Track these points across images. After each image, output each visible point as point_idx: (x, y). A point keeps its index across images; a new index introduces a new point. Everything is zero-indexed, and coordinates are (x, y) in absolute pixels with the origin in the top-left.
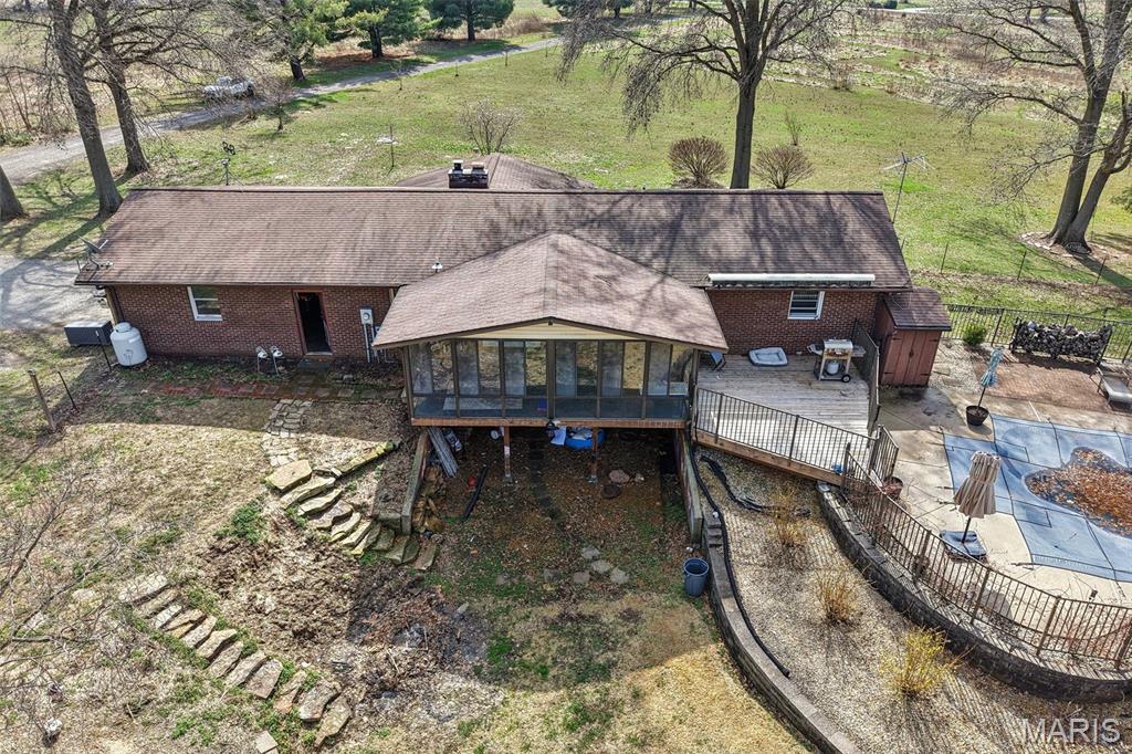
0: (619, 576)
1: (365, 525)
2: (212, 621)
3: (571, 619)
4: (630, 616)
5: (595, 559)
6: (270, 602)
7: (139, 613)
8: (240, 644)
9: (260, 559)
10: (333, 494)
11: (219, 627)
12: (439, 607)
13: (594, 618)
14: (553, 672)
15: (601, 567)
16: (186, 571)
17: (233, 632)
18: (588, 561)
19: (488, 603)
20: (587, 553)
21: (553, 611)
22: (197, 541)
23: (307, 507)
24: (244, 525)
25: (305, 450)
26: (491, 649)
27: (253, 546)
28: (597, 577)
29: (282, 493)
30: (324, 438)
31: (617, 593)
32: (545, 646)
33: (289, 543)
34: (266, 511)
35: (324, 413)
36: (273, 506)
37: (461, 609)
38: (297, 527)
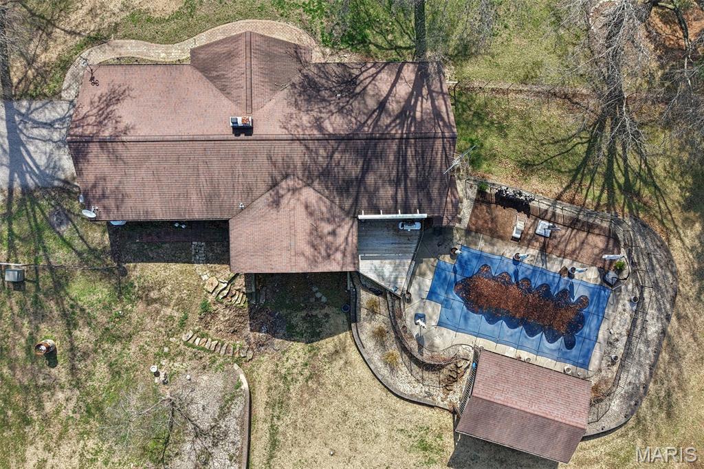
0: (324, 299)
1: (241, 295)
2: (210, 340)
3: (309, 316)
4: (327, 315)
5: (317, 292)
6: (222, 327)
7: (191, 342)
8: (220, 344)
9: (214, 315)
10: (228, 288)
11: (213, 340)
12: (270, 314)
13: (316, 316)
14: (305, 335)
15: (318, 295)
16: (196, 328)
17: (217, 342)
18: (315, 293)
19: (284, 312)
20: (315, 289)
21: (303, 314)
22: (194, 317)
23: (221, 296)
24: (205, 308)
25: (212, 271)
26: (287, 327)
27: (210, 313)
28: (317, 299)
29: (212, 293)
30: (217, 265)
31: (323, 307)
32: (302, 326)
33: (220, 308)
34: (209, 301)
35: (212, 251)
36: (211, 298)
37: (277, 314)
38: (222, 303)
